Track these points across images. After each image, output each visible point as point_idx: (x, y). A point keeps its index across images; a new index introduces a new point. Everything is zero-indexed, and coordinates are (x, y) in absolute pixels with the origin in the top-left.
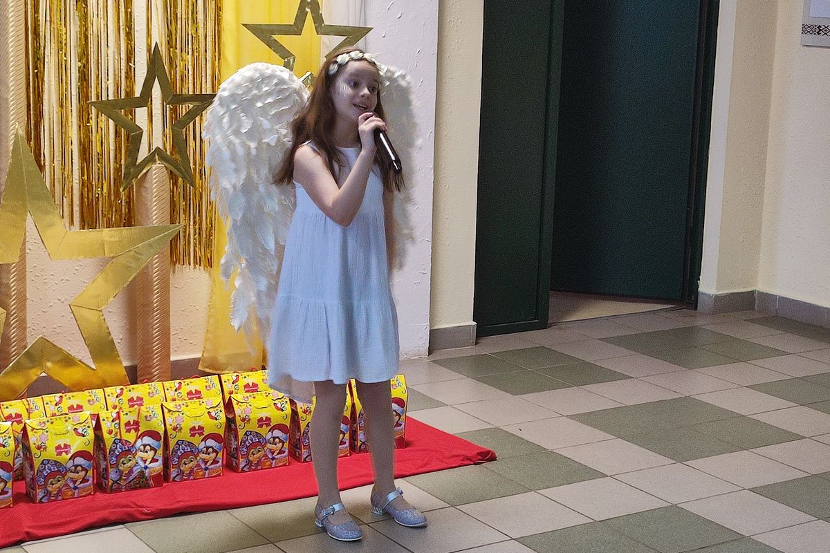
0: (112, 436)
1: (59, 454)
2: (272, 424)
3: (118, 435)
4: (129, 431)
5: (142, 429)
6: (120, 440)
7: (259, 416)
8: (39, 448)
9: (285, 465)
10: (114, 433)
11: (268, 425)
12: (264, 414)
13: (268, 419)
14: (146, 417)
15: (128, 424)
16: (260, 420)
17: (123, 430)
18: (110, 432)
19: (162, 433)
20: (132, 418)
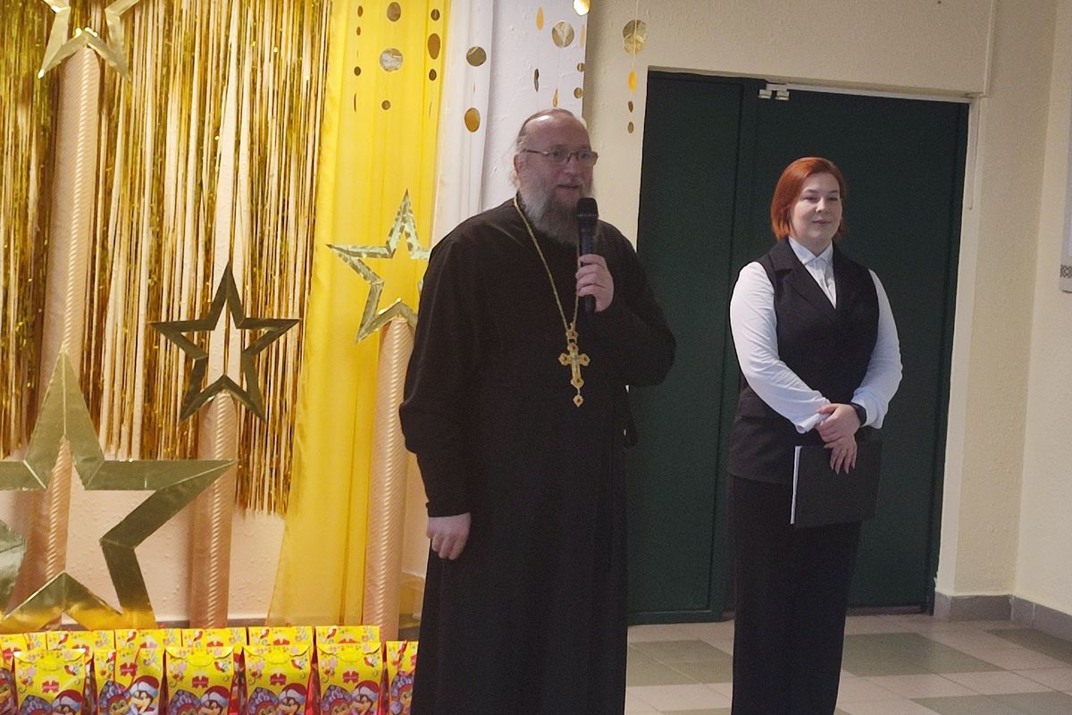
0: (105, 677)
1: (46, 691)
3: (112, 677)
4: (124, 674)
5: (139, 674)
6: (114, 683)
8: (25, 682)
10: (107, 674)
14: (145, 661)
15: (124, 666)
17: (118, 671)
18: (103, 673)
19: (160, 679)
20: (129, 660)
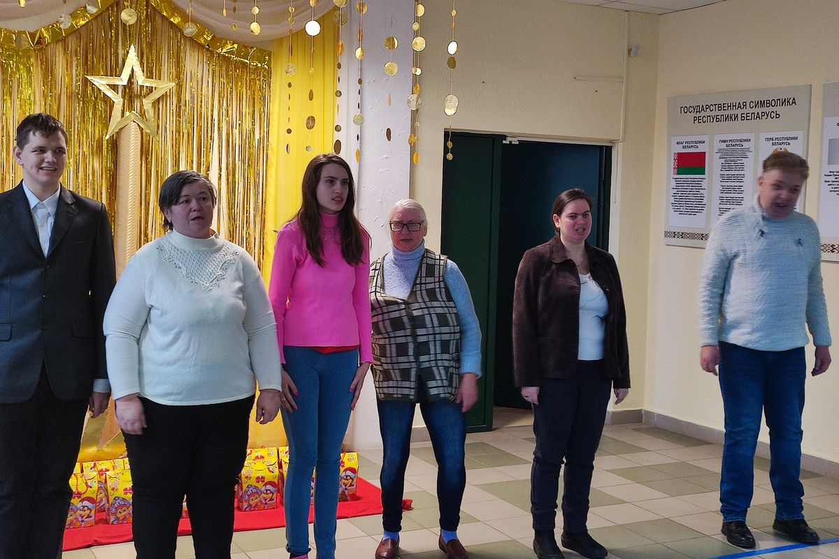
2: (266, 481)
7: (257, 476)
9: (274, 508)
11: (263, 482)
12: (260, 474)
13: (263, 478)
16: (258, 478)
